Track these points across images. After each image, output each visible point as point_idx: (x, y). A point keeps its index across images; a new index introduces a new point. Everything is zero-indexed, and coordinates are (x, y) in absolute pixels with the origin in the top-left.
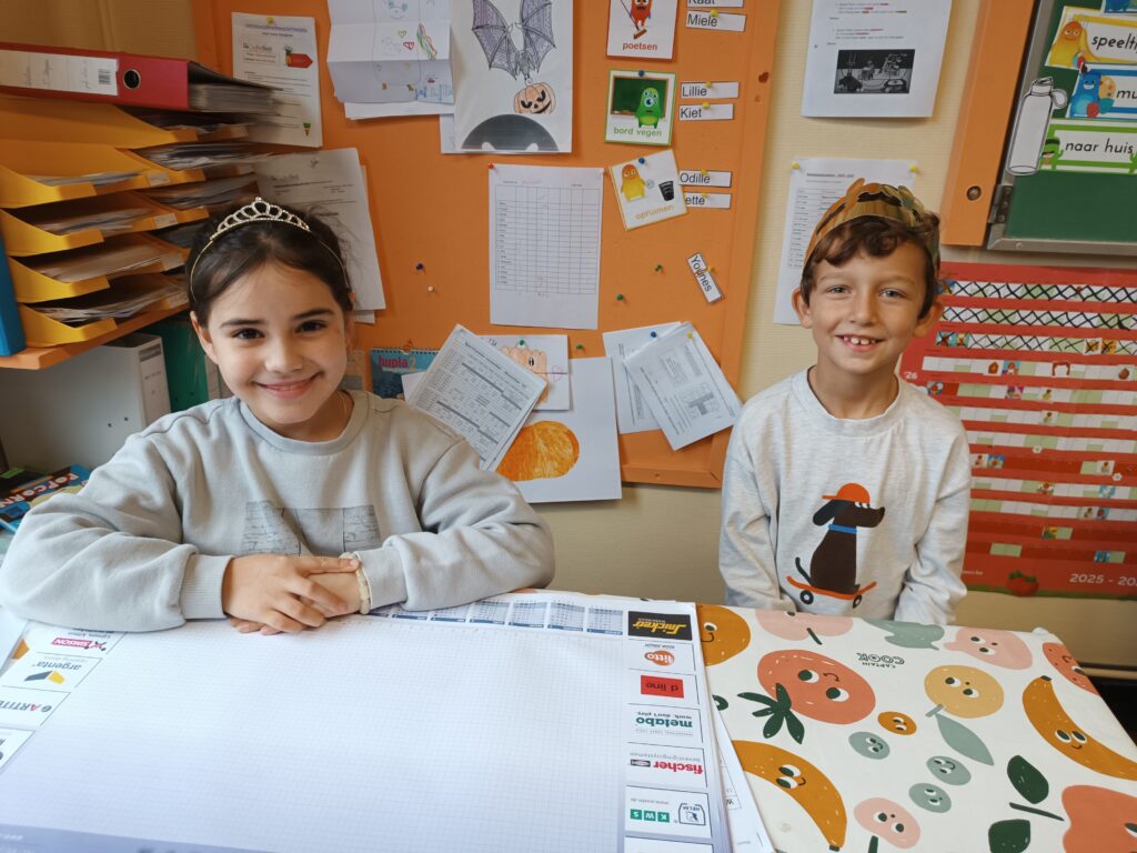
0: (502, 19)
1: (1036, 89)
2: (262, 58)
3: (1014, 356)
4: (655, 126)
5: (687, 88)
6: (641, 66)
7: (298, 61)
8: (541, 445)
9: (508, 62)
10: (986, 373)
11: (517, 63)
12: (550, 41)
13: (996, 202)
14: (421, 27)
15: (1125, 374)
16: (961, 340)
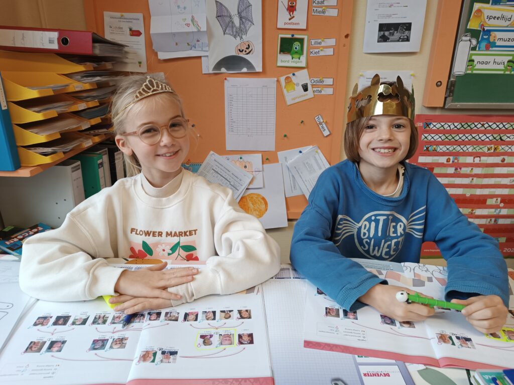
0: (229, 13)
1: (464, 38)
2: (119, 32)
3: (457, 154)
4: (299, 59)
5: (313, 42)
6: (292, 32)
7: (136, 33)
8: (251, 205)
9: (233, 32)
10: (445, 162)
11: (236, 32)
12: (251, 22)
13: (449, 87)
14: (192, 17)
15: (503, 160)
16: (435, 148)
